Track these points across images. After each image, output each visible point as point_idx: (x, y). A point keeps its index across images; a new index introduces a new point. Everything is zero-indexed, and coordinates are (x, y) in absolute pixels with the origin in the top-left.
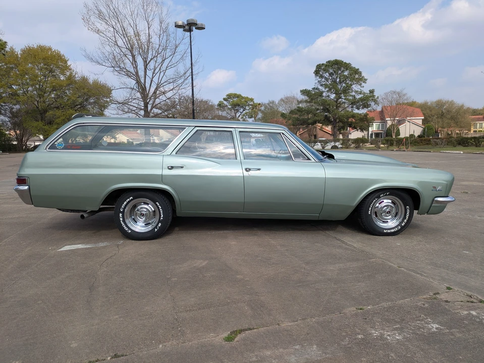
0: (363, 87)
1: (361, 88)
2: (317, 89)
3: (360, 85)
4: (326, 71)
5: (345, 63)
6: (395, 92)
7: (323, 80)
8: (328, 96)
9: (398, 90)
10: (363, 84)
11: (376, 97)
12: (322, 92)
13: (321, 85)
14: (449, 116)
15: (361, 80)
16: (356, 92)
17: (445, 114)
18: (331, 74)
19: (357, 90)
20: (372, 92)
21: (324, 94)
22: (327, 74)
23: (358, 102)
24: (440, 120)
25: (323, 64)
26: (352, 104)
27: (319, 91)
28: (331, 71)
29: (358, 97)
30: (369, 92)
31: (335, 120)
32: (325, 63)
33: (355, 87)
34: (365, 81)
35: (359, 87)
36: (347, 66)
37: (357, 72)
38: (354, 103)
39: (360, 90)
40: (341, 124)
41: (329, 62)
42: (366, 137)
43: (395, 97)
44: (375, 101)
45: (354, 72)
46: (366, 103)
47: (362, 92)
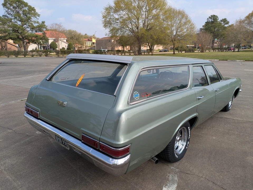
0: (38, 19)
1: (37, 20)
2: (6, 16)
3: (36, 17)
4: (11, 5)
5: (25, 2)
6: (57, 24)
7: (9, 10)
8: (16, 22)
9: (58, 23)
10: (38, 17)
11: (46, 26)
12: (11, 19)
13: (9, 14)
14: (75, 38)
15: (36, 15)
16: (35, 22)
17: (73, 37)
18: (14, 7)
19: (35, 20)
20: (43, 22)
21: (13, 21)
22: (12, 7)
23: (36, 27)
24: (71, 40)
26: (32, 28)
27: (8, 18)
28: (15, 5)
29: (36, 25)
30: (42, 22)
31: (23, 38)
33: (33, 19)
34: (39, 15)
35: (36, 19)
36: (26, 5)
37: (33, 9)
38: (33, 28)
39: (37, 21)
40: (27, 41)
42: (38, 49)
43: (57, 27)
44: (46, 28)
45: (32, 9)
46: (41, 29)
47: (38, 22)
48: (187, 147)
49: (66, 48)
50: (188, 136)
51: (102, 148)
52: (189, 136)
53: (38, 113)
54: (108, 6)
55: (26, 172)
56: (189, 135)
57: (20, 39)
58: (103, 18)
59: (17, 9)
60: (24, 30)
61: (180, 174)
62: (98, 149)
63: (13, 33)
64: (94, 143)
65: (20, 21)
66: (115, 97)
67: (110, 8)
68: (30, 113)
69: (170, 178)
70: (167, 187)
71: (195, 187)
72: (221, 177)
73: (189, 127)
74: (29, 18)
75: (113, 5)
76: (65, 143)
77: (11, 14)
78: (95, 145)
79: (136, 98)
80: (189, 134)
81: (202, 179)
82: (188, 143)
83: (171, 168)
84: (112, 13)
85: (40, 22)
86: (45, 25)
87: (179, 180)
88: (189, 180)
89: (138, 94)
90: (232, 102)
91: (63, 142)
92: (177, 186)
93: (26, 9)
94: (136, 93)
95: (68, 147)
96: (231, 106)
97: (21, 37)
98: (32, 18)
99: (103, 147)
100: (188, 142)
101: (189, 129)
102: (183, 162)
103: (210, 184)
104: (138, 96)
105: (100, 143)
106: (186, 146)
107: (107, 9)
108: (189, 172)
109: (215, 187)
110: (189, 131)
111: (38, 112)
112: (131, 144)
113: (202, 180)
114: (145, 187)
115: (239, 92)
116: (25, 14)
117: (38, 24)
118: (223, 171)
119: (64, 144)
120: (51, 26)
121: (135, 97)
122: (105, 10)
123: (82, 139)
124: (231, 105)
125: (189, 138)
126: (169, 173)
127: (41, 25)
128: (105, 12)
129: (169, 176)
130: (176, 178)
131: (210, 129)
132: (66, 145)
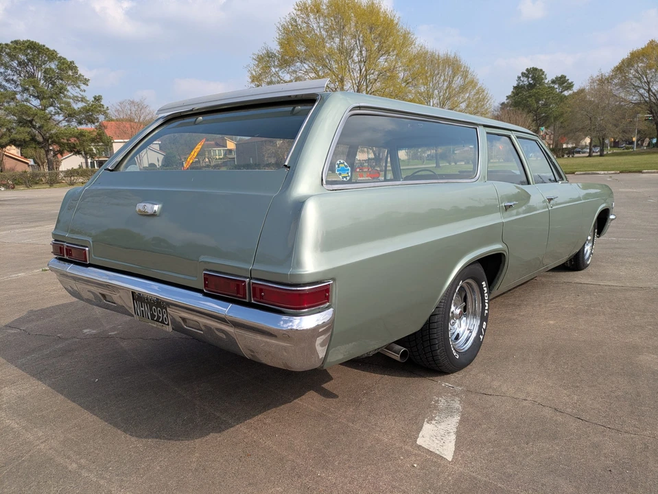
0: (85, 91)
1: (81, 92)
3: (79, 87)
4: (13, 57)
5: (48, 49)
6: (133, 102)
7: (9, 72)
8: (27, 100)
9: (137, 100)
10: (83, 87)
11: (105, 107)
12: (15, 93)
13: (7, 81)
15: (78, 80)
16: (76, 99)
18: (20, 64)
19: (76, 95)
20: (98, 99)
21: (18, 97)
22: (16, 62)
23: (80, 112)
25: (7, 45)
27: (5, 89)
28: (22, 57)
29: (77, 106)
30: (93, 99)
31: (46, 140)
32: (9, 42)
33: (72, 91)
34: (86, 82)
35: (78, 90)
36: (52, 55)
37: (71, 66)
38: (70, 115)
39: (80, 96)
40: (55, 147)
41: (16, 42)
42: (84, 167)
43: (133, 109)
44: (105, 113)
45: (67, 67)
46: (91, 115)
47: (83, 99)
48: (481, 337)
49: (159, 164)
50: (484, 306)
51: (258, 295)
52: (487, 308)
53: (87, 249)
54: (265, 52)
55: (59, 410)
56: (487, 304)
57: (39, 143)
58: (253, 81)
59: (30, 68)
60: (48, 119)
61: (467, 395)
62: (247, 300)
63: (19, 128)
64: (238, 286)
65: (37, 97)
66: (286, 170)
67: (270, 55)
68: (66, 257)
69: (442, 403)
70: (434, 422)
71: (508, 420)
72: (576, 397)
73: (484, 283)
74: (62, 90)
75: (275, 48)
76: (161, 315)
77: (12, 80)
78: (238, 293)
79: (343, 177)
80: (487, 301)
81: (525, 403)
82: (484, 327)
83: (443, 385)
84: (273, 69)
85: (90, 98)
86: (103, 105)
87: (463, 409)
88: (491, 407)
89: (346, 167)
90: (592, 246)
91: (156, 314)
92: (460, 421)
93: (53, 65)
94: (341, 163)
95: (168, 324)
96: (590, 256)
97: (40, 139)
98: (69, 88)
99: (261, 290)
100: (485, 323)
101: (485, 289)
102: (473, 373)
103: (547, 412)
104: (348, 173)
105: (253, 283)
106: (479, 333)
107: (260, 59)
108: (490, 391)
109: (560, 419)
110: (486, 295)
111: (87, 247)
112: (334, 279)
113: (524, 407)
114: (376, 425)
115: (609, 221)
116: (49, 78)
117: (84, 104)
118: (579, 385)
119: (159, 317)
120: (118, 107)
121: (340, 174)
122: (257, 62)
123: (206, 285)
124: (591, 253)
125: (486, 312)
126: (439, 394)
127: (92, 105)
128: (258, 66)
129: (437, 402)
130: (457, 404)
131: (540, 305)
132: (162, 322)
